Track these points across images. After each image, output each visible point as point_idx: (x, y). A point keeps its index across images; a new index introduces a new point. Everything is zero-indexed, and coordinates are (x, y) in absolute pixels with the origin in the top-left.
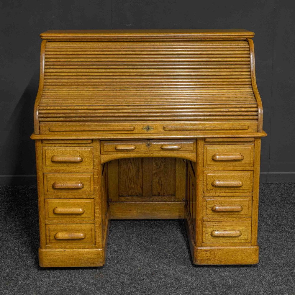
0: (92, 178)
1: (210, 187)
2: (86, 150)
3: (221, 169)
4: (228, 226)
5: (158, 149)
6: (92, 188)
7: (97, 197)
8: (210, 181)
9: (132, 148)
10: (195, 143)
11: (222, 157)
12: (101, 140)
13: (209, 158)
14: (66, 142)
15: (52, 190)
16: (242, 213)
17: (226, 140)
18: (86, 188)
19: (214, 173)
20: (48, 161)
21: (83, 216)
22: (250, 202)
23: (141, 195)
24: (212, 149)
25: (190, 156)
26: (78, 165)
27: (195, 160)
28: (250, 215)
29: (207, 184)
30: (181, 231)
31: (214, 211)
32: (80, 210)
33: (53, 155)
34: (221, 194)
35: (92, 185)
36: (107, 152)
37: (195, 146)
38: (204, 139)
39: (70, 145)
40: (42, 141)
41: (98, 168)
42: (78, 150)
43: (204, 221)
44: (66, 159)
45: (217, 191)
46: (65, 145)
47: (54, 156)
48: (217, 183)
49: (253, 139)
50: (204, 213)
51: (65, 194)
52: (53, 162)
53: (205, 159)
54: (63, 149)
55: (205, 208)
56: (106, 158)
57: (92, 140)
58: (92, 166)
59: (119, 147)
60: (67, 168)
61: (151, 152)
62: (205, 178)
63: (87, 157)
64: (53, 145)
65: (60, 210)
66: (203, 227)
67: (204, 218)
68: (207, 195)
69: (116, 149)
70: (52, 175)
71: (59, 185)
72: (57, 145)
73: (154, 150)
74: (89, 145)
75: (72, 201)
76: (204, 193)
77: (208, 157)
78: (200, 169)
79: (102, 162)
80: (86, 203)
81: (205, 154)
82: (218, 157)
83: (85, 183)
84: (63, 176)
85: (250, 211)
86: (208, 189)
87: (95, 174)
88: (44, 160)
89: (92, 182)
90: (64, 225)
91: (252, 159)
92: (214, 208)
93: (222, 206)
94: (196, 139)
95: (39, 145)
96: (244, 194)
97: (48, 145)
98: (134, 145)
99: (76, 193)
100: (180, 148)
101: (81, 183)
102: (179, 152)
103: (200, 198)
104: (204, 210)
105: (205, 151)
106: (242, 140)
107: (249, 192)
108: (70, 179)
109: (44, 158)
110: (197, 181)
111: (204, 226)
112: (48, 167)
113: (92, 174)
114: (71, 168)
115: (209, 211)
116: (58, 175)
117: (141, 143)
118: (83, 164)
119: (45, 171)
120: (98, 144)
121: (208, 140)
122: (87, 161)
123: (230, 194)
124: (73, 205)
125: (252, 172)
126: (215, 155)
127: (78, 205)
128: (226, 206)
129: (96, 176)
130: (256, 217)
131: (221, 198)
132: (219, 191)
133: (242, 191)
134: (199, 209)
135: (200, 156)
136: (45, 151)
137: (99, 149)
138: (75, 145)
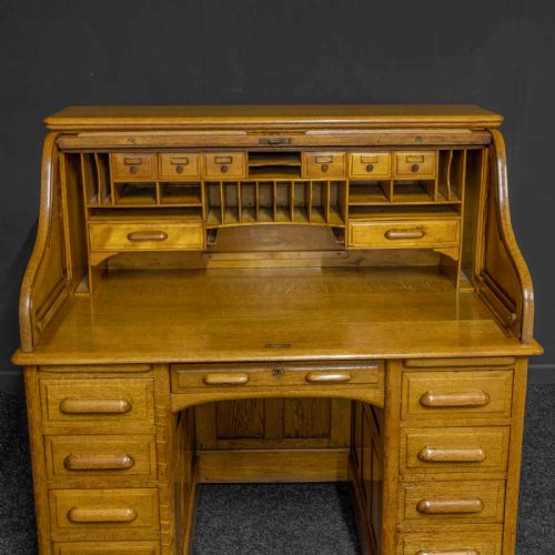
0: (153, 446)
1: (413, 461)
2: (137, 385)
3: (440, 423)
4: (451, 542)
5: (299, 380)
6: (154, 467)
7: (164, 485)
8: (414, 448)
9: (242, 379)
10: (383, 368)
11: (443, 399)
12: (170, 366)
13: (414, 401)
14: (93, 369)
15: (64, 472)
16: (483, 514)
17: (451, 363)
18: (140, 467)
19: (424, 432)
20: (54, 411)
21: (133, 524)
22: (502, 492)
23: (261, 436)
24: (420, 381)
25: (372, 395)
26: (121, 417)
27: (382, 404)
28: (500, 518)
29: (407, 456)
30: (343, 512)
31: (423, 512)
32: (128, 512)
33: (63, 396)
34: (437, 477)
35: (153, 459)
36: (186, 389)
37: (382, 374)
38: (403, 361)
39: (101, 375)
40: (38, 367)
41: (167, 424)
42: (120, 385)
43: (398, 532)
44: (93, 405)
45: (428, 470)
46: (92, 376)
47: (66, 399)
48: (430, 453)
49: (511, 361)
50: (401, 515)
51: (93, 478)
52: (64, 412)
53: (405, 403)
54: (86, 383)
55: (401, 505)
56: (182, 400)
57: (152, 366)
58: (152, 421)
59: (213, 379)
60: (97, 424)
61: (284, 388)
62: (403, 443)
63: (141, 401)
64: (64, 376)
65: (82, 513)
66: (396, 544)
67: (400, 526)
68: (408, 477)
69: (204, 381)
70: (62, 440)
71: (79, 461)
72: (73, 376)
73: (291, 382)
74: (145, 375)
75: (109, 493)
76: (400, 473)
77: (411, 400)
78: (391, 423)
79: (175, 408)
80: (141, 497)
81: (405, 391)
82: (431, 398)
83: (138, 457)
84: (87, 440)
85: (501, 510)
86: (410, 466)
87: (160, 437)
88: (44, 407)
89: (153, 453)
90: (93, 544)
91: (508, 402)
92: (422, 506)
93: (440, 500)
94: (386, 362)
95: (31, 376)
96: (488, 476)
97: (53, 375)
98: (246, 373)
99: (118, 478)
100: (348, 380)
101: (129, 456)
102: (345, 386)
103: (391, 486)
104: (401, 510)
105: (405, 384)
106: (488, 362)
107: (500, 471)
108: (105, 449)
109: (44, 402)
110: (385, 449)
111: (400, 541)
112: (53, 423)
113: (151, 437)
114: (106, 424)
115: (411, 511)
116: (76, 440)
117: (262, 370)
118: (132, 415)
119: (48, 431)
120: (164, 372)
121: (411, 363)
122: (140, 409)
123: (457, 476)
124: (112, 502)
125: (506, 430)
126: (425, 395)
127: (123, 503)
128: (449, 500)
129: (161, 441)
130: (512, 521)
131: (439, 484)
132: (434, 470)
133: (484, 469)
134: (388, 508)
135: (393, 396)
136: (46, 389)
137: (167, 382)
138: (114, 375)
